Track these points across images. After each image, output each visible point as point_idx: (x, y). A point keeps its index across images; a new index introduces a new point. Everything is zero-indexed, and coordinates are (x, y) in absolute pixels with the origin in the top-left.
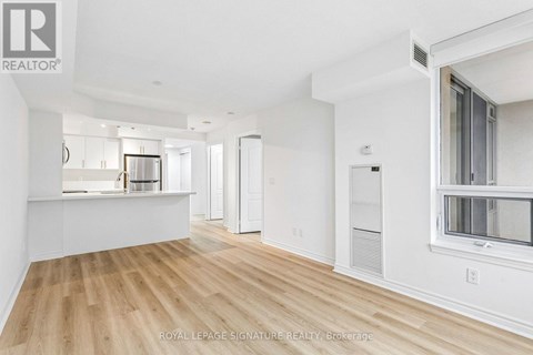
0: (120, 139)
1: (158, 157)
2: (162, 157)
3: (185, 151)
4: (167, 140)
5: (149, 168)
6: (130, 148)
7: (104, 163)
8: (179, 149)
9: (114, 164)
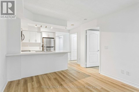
0: (41, 32)
1: (54, 38)
2: (55, 38)
3: (61, 37)
4: (57, 32)
5: (50, 42)
6: (45, 35)
7: (36, 40)
8: (58, 36)
9: (39, 41)
